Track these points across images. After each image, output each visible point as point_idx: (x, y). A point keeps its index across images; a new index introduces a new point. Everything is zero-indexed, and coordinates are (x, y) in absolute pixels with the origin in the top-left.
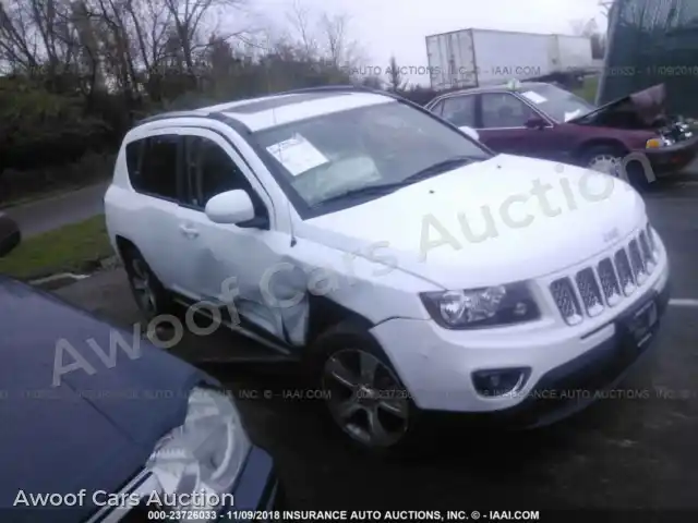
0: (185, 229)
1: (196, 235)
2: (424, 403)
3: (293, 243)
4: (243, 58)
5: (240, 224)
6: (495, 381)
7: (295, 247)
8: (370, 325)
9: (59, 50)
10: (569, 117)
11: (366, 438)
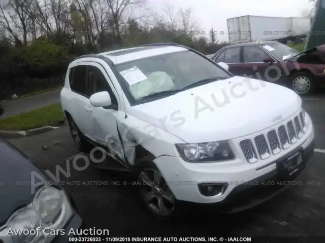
0: (88, 109)
1: (91, 111)
2: (179, 198)
3: (126, 117)
4: (143, 29)
5: (105, 107)
6: (210, 189)
7: (127, 119)
8: (154, 157)
9: (62, 25)
10: (285, 58)
11: (158, 211)
